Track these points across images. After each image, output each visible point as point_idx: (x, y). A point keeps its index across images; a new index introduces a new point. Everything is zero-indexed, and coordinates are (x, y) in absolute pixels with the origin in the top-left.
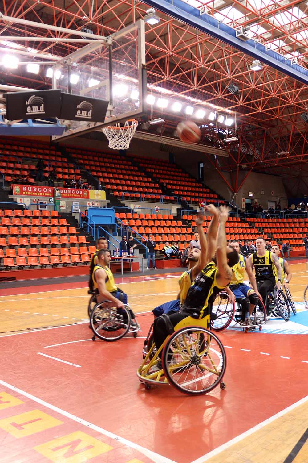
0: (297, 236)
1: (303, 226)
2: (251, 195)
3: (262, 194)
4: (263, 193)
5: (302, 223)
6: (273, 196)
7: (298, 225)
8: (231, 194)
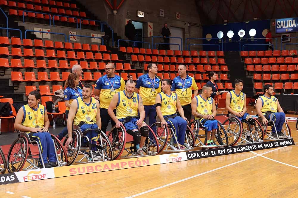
0: (200, 76)
1: (214, 62)
2: (141, 15)
3: (160, 15)
4: (162, 14)
5: (213, 57)
6: (178, 20)
7: (205, 61)
8: (109, 12)
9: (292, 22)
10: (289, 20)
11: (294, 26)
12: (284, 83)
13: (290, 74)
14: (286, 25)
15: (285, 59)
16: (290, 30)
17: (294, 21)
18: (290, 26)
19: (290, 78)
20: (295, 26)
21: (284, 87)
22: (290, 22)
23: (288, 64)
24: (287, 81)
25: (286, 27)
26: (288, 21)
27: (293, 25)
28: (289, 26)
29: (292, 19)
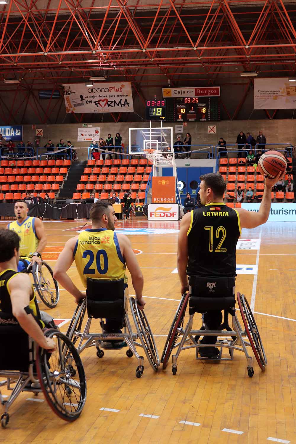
9: (10, 129)
10: (8, 128)
11: (12, 135)
12: (5, 194)
13: (10, 185)
14: (5, 134)
15: (4, 169)
16: (9, 139)
17: (12, 129)
18: (9, 134)
19: (10, 189)
20: (14, 135)
21: (5, 198)
22: (9, 130)
23: (7, 175)
24: (7, 192)
25: (5, 135)
26: (6, 129)
27: (12, 133)
28: (7, 134)
29: (10, 127)
